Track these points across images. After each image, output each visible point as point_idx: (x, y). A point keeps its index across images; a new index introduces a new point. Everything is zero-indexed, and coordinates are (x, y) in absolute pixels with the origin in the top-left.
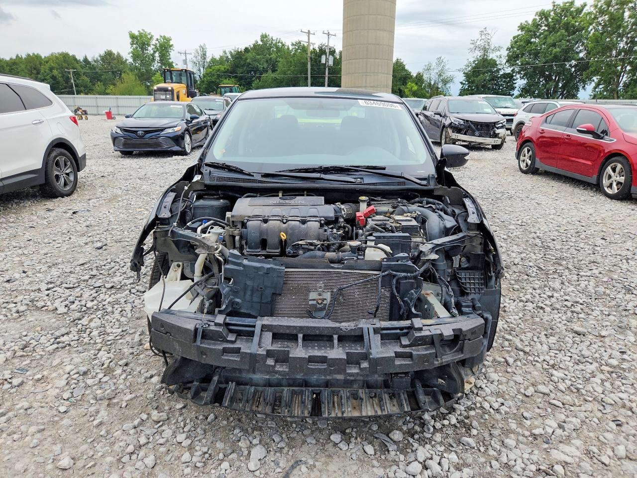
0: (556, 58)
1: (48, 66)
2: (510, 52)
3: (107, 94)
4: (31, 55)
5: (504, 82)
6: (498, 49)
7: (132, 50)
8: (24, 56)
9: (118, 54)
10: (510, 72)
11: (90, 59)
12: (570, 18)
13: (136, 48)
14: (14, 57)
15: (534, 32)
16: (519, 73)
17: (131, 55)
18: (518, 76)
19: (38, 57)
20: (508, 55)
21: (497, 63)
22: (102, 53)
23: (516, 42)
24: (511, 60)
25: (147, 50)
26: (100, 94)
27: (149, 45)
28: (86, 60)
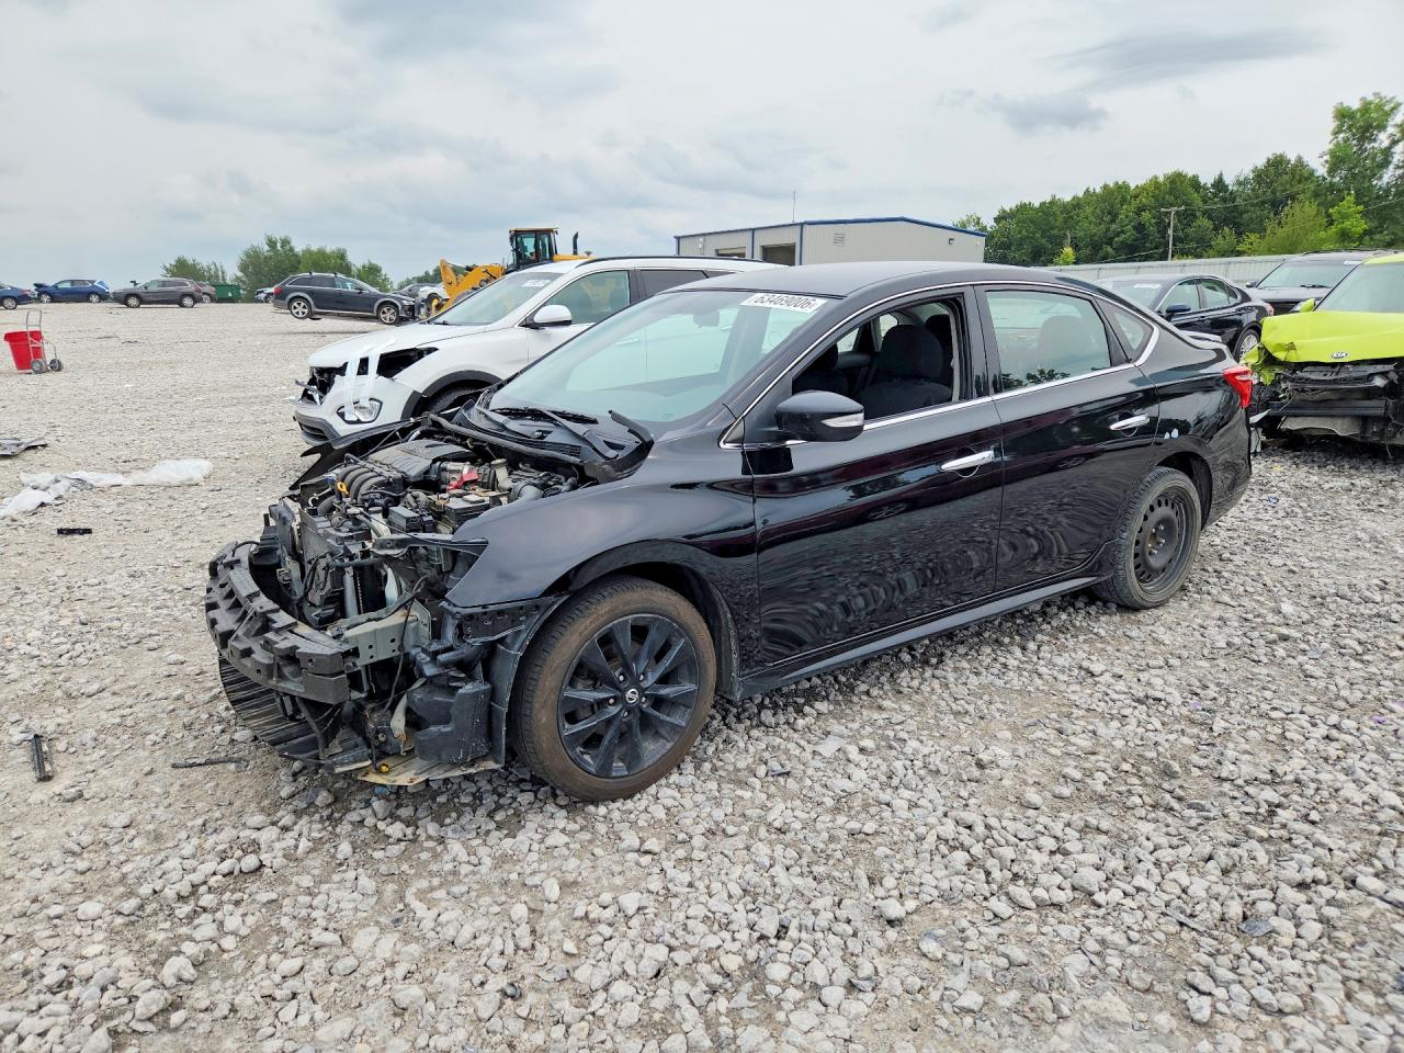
1: (1135, 204)
3: (1239, 254)
4: (1112, 185)
7: (1331, 146)
8: (1098, 190)
9: (1300, 159)
11: (1229, 180)
13: (1346, 140)
14: (1081, 195)
17: (1327, 157)
19: (1122, 188)
22: (1261, 163)
25: (1375, 140)
26: (1223, 256)
27: (1382, 128)
28: (1219, 184)
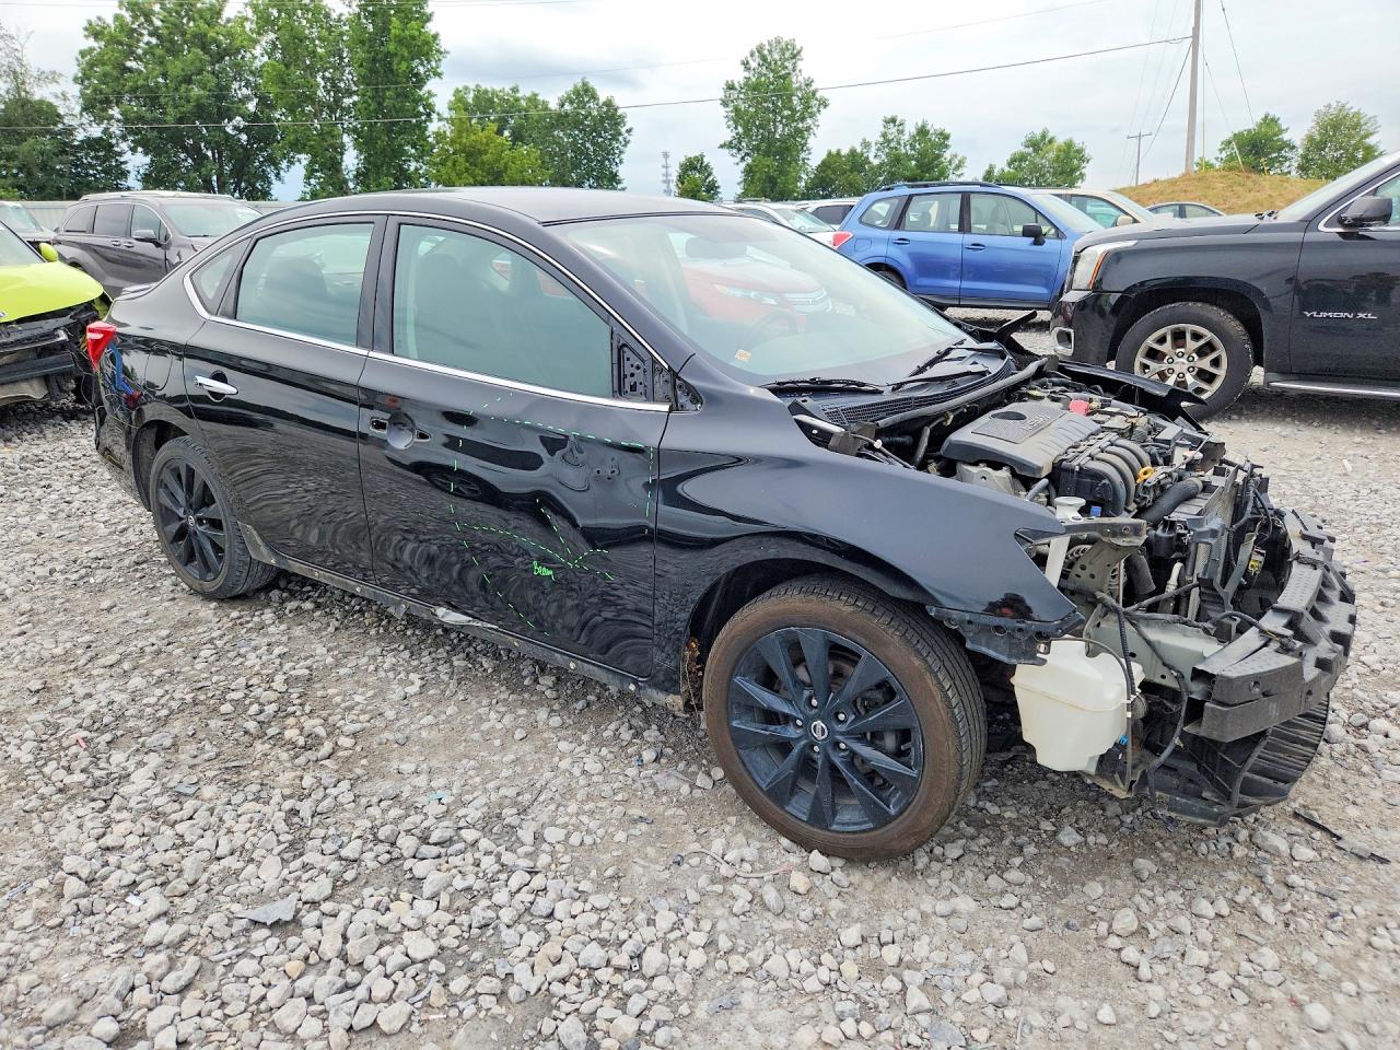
0: (201, 111)
2: (86, 88)
5: (97, 158)
6: (53, 77)
10: (99, 135)
12: (202, 24)
15: (130, 46)
16: (124, 138)
18: (124, 146)
20: (83, 95)
21: (61, 111)
23: (91, 65)
24: (95, 105)
